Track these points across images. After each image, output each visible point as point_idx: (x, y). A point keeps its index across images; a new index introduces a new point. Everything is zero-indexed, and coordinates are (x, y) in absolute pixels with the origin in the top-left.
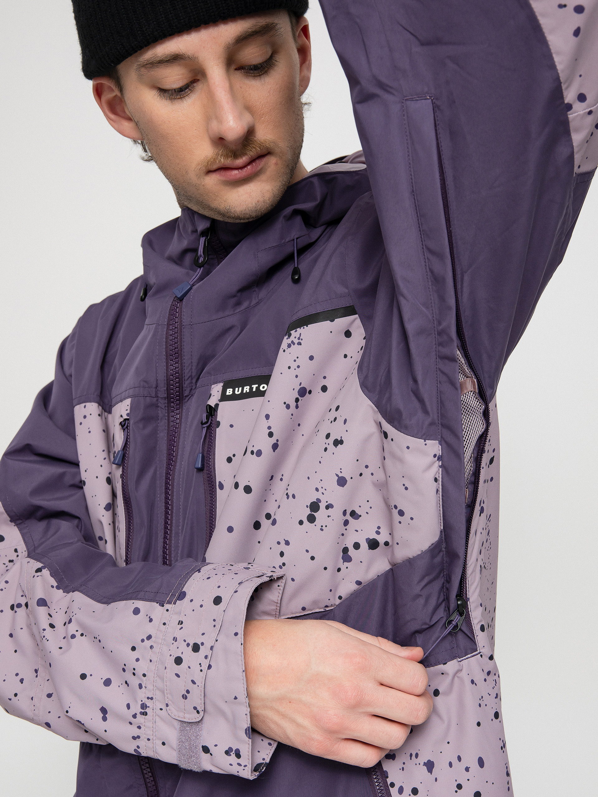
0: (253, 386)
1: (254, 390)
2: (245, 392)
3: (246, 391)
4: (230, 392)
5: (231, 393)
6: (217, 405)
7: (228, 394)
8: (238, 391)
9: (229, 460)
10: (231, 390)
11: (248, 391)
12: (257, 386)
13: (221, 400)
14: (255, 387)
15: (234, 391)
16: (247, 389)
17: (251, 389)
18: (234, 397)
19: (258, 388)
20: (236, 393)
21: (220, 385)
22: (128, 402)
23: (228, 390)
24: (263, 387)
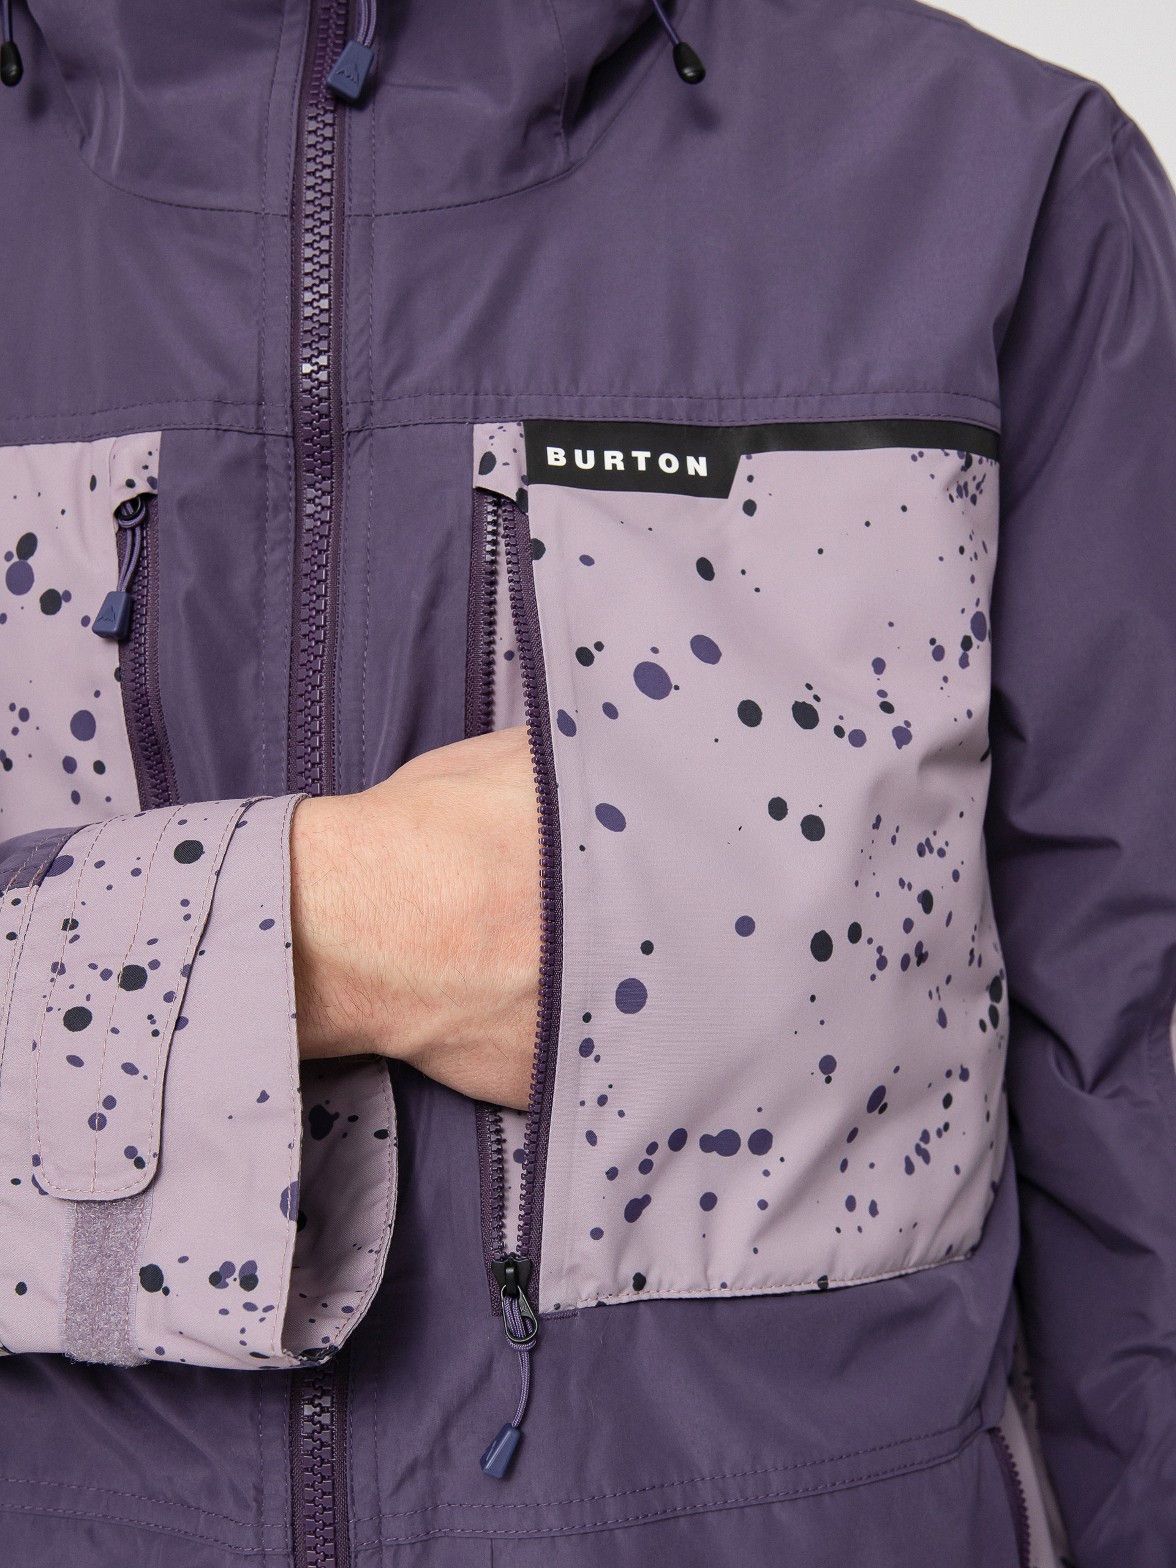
0: (634, 454)
1: (642, 466)
2: (608, 467)
3: (614, 466)
4: (557, 456)
5: (562, 462)
6: (522, 494)
7: (551, 462)
8: (585, 461)
10: (561, 452)
11: (621, 467)
12: (648, 454)
13: (529, 479)
14: (641, 457)
15: (570, 457)
16: (614, 459)
17: (631, 462)
18: (569, 477)
19: (652, 463)
20: (579, 462)
21: (514, 430)
22: (148, 442)
23: (550, 450)
24: (667, 463)
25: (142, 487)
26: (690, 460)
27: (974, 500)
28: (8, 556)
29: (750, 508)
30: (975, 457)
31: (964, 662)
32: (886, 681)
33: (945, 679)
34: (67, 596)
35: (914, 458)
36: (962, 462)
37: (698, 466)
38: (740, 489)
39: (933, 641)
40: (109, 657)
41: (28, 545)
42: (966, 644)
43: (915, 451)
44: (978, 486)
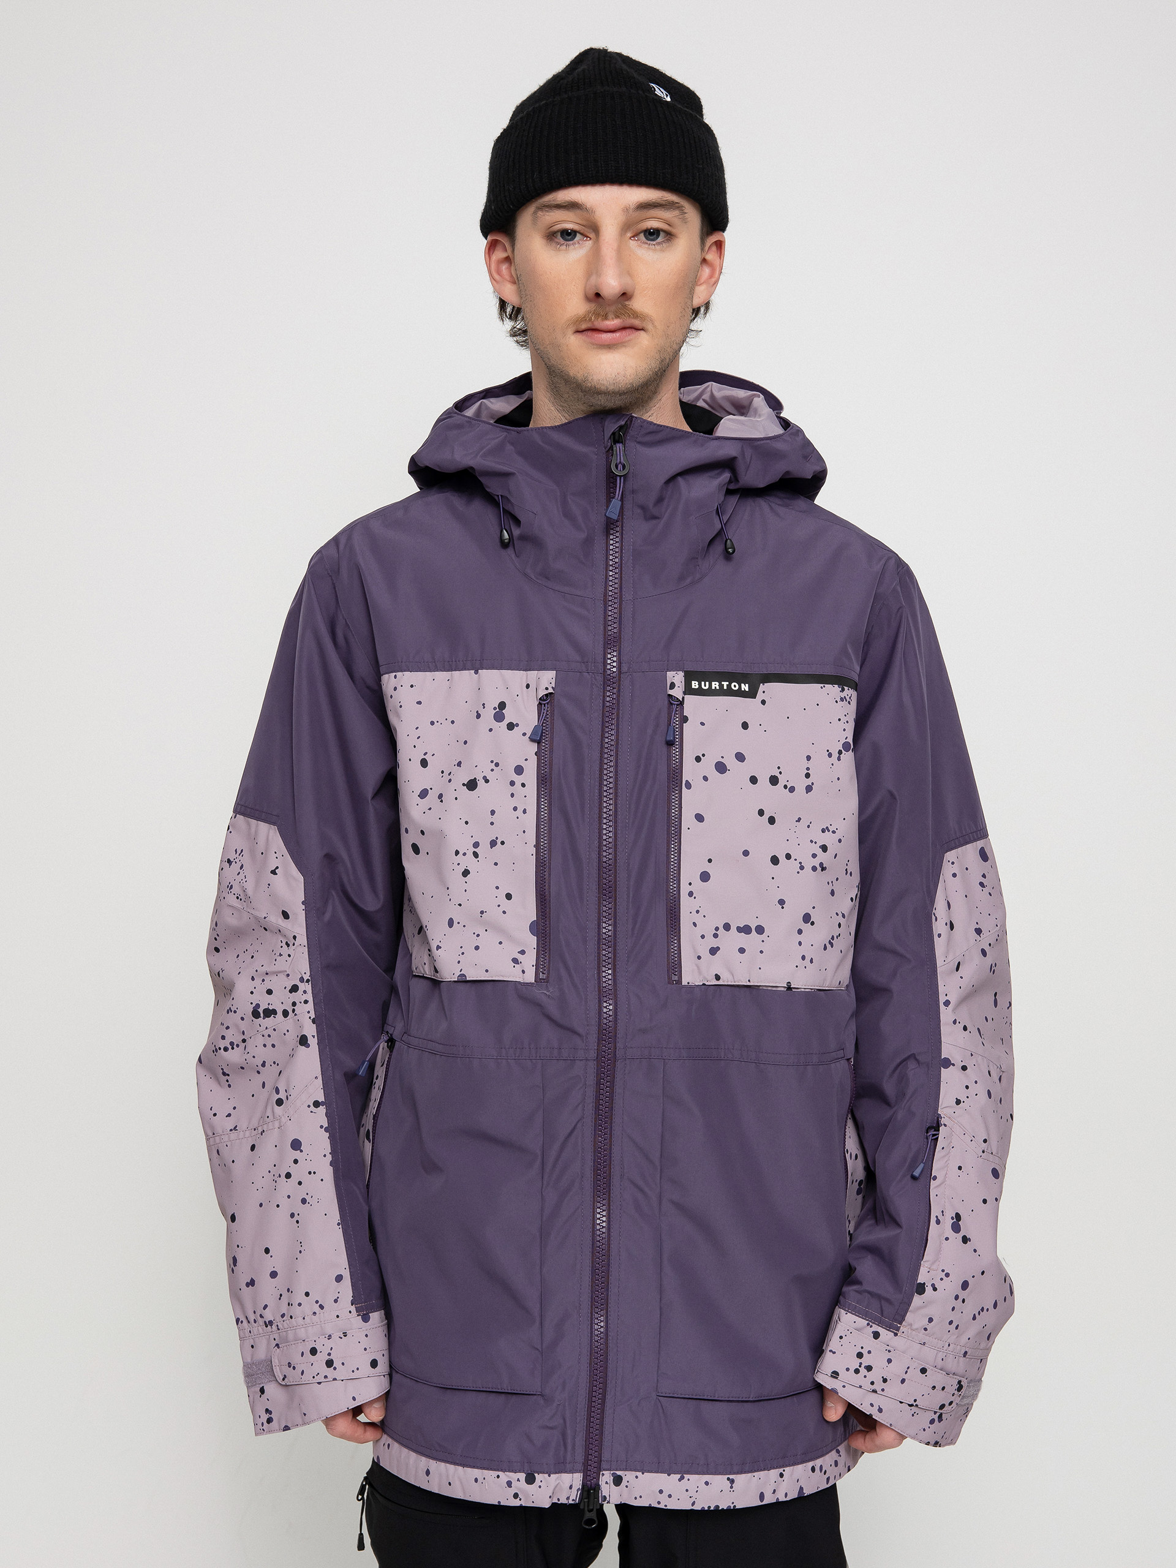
0: (723, 683)
1: (725, 687)
3: (715, 687)
4: (695, 684)
5: (697, 687)
6: (683, 698)
7: (693, 687)
8: (705, 686)
9: (698, 759)
10: (697, 683)
11: (718, 688)
14: (725, 684)
15: (700, 685)
16: (715, 685)
18: (700, 692)
19: (729, 686)
20: (703, 686)
21: (681, 674)
22: (551, 674)
23: (693, 682)
24: (735, 686)
25: (550, 690)
26: (743, 685)
27: (849, 703)
28: (495, 709)
29: (763, 702)
30: (846, 688)
31: (839, 759)
32: (810, 764)
33: (833, 764)
34: (517, 725)
35: (822, 688)
36: (840, 689)
37: (745, 687)
38: (760, 696)
39: (828, 751)
40: (534, 747)
41: (502, 705)
42: (840, 752)
43: (822, 685)
44: (850, 698)
